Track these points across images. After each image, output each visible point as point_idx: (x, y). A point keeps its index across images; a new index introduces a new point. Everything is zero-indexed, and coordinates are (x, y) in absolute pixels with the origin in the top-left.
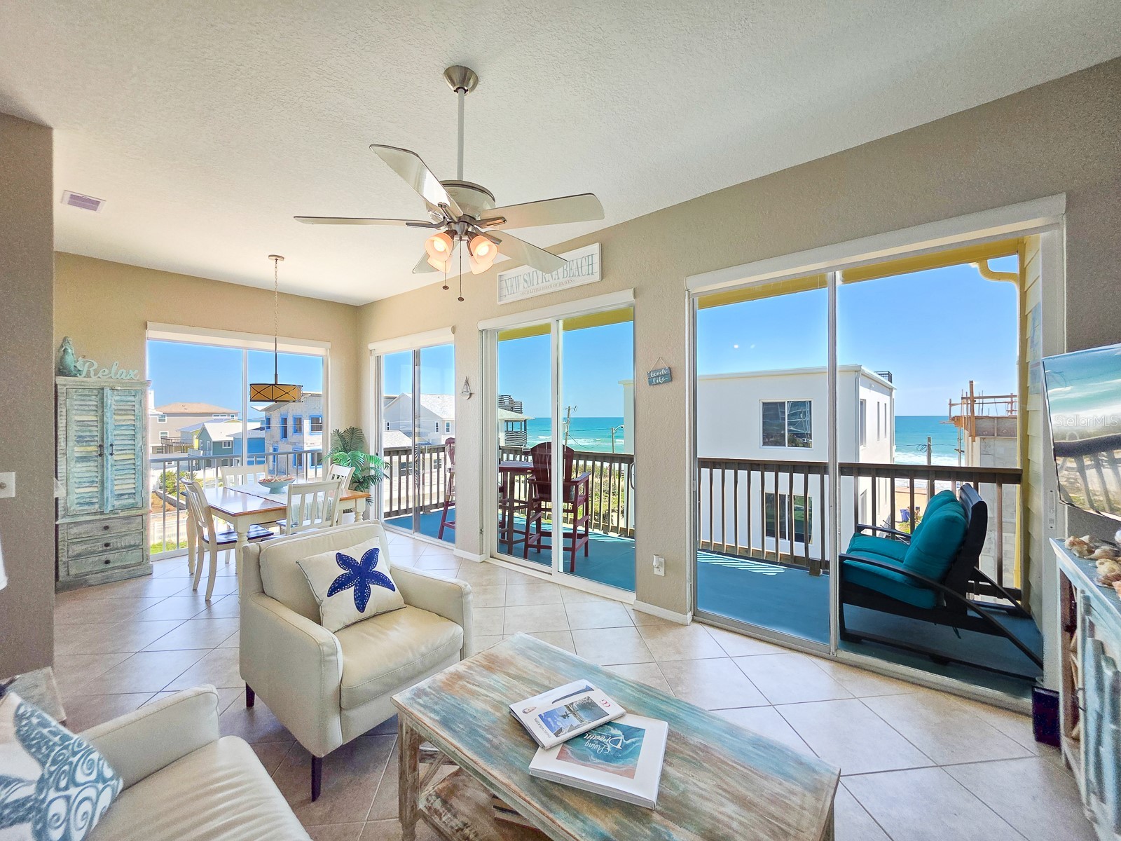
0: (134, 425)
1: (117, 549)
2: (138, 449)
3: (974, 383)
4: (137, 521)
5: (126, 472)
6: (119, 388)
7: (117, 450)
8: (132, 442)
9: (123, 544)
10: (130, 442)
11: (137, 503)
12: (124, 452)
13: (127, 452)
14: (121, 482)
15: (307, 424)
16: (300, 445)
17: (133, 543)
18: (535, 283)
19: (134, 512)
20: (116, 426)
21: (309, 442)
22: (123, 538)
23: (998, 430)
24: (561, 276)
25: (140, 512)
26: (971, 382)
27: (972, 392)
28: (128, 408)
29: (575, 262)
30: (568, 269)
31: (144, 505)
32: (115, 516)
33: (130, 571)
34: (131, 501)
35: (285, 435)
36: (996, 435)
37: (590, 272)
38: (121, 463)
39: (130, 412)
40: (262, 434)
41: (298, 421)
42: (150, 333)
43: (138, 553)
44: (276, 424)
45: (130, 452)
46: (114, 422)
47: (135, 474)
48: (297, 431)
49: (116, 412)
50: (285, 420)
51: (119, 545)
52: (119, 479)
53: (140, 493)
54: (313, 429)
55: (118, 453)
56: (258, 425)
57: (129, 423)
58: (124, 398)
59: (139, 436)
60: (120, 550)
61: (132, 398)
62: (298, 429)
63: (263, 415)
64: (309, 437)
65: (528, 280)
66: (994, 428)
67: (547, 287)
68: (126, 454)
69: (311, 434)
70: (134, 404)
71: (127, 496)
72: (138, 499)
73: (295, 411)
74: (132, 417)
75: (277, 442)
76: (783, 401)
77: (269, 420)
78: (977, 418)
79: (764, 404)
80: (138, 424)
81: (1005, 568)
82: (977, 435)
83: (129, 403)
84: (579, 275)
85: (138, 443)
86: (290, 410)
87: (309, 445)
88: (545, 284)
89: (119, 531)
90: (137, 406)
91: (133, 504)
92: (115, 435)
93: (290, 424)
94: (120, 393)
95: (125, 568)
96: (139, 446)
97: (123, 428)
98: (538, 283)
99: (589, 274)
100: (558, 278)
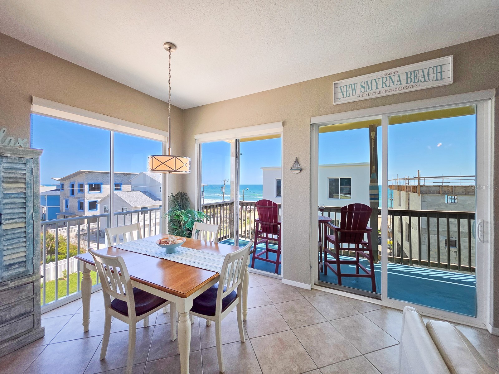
0: (25, 193)
1: (6, 321)
2: (29, 216)
3: (420, 171)
4: (28, 288)
5: (16, 241)
6: (9, 155)
7: (6, 220)
8: (23, 211)
9: (13, 315)
10: (21, 210)
11: (28, 271)
12: (14, 221)
13: (17, 220)
14: (9, 252)
15: (86, 188)
16: (83, 199)
17: (23, 311)
18: (374, 87)
19: (25, 280)
20: (4, 194)
21: (88, 197)
22: (13, 309)
23: (429, 191)
24: (404, 82)
25: (31, 279)
26: (419, 171)
27: (419, 175)
28: (19, 176)
29: (421, 72)
30: (412, 77)
31: (36, 271)
32: (6, 287)
33: (20, 341)
34: (22, 269)
35: (73, 193)
36: (428, 193)
37: (439, 78)
38: (10, 232)
39: (19, 180)
40: (58, 193)
41: (82, 186)
42: (36, 108)
43: (29, 320)
44: (67, 187)
45: (21, 220)
46: (2, 190)
47: (25, 242)
48: (80, 191)
49: (5, 180)
50: (73, 186)
51: (8, 317)
52: (7, 249)
53: (30, 262)
54: (90, 190)
55: (7, 222)
56: (55, 188)
57: (19, 191)
58: (14, 166)
59: (30, 204)
60: (11, 322)
61: (23, 167)
62: (81, 190)
63: (59, 183)
64: (88, 195)
65: (366, 86)
66: (427, 190)
67: (387, 91)
68: (16, 223)
69: (89, 193)
70: (24, 172)
71: (17, 266)
72: (30, 267)
73: (79, 181)
74: (23, 185)
75: (68, 197)
76: (338, 178)
77: (62, 186)
78: (421, 186)
79: (329, 179)
80: (28, 192)
81: (431, 250)
82: (421, 193)
83: (20, 172)
84: (425, 81)
85: (29, 211)
86: (76, 181)
87: (88, 199)
88: (385, 88)
89: (8, 302)
90: (28, 174)
91: (23, 272)
92: (4, 204)
93: (76, 188)
94: (9, 160)
95: (15, 339)
96: (30, 213)
97: (13, 196)
98: (377, 88)
99: (437, 80)
100: (401, 84)
